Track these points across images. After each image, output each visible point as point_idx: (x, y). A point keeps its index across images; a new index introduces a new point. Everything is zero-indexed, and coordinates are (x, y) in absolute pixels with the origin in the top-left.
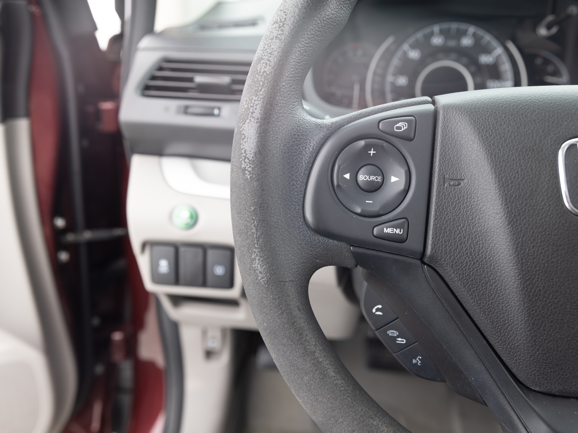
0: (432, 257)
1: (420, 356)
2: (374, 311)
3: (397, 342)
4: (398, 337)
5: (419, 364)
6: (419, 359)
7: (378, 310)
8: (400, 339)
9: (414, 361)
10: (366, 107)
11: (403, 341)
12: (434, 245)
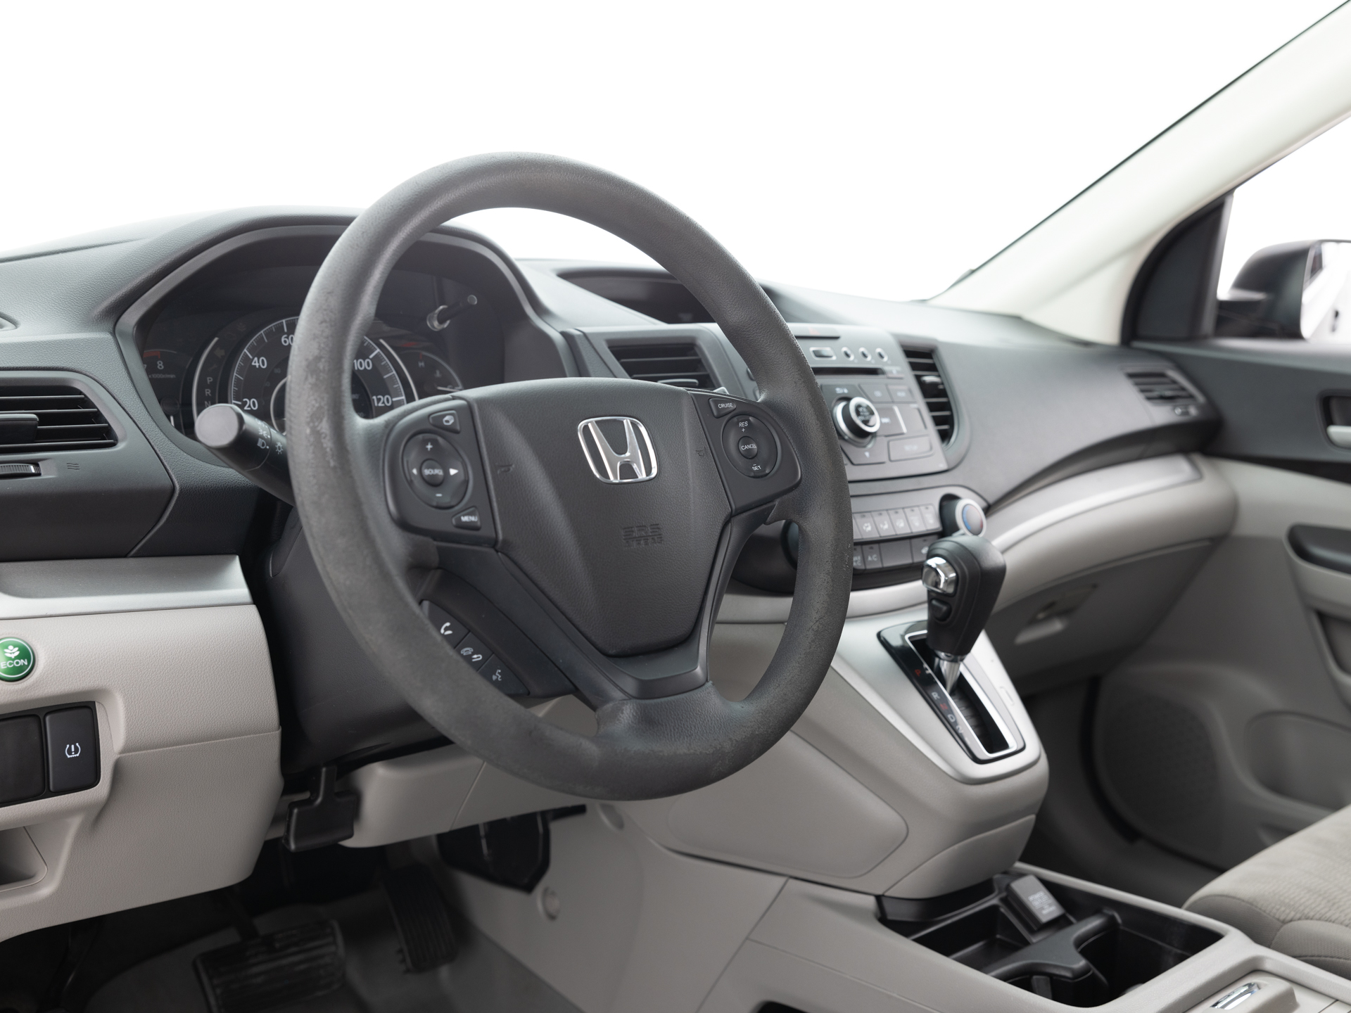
0: (505, 541)
1: (499, 669)
2: (442, 631)
3: (474, 660)
4: (473, 654)
5: (499, 680)
6: (499, 673)
7: (446, 629)
8: (475, 656)
9: (494, 678)
10: (413, 400)
11: (479, 657)
12: (503, 529)
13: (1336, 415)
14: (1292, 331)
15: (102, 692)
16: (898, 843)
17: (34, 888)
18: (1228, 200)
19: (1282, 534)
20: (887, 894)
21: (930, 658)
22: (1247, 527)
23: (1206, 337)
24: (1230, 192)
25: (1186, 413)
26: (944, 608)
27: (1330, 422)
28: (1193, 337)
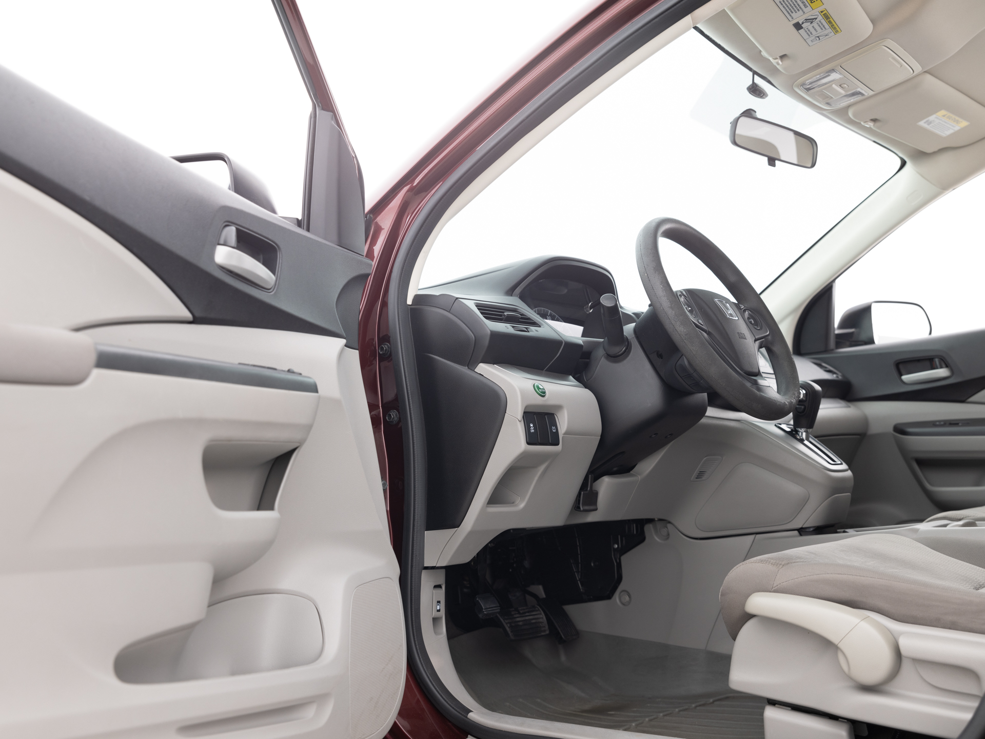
13: (903, 371)
14: (871, 341)
15: (559, 407)
16: (805, 501)
17: (516, 506)
18: (834, 285)
19: (891, 430)
20: (804, 527)
21: (797, 432)
22: (874, 429)
23: (833, 350)
24: (834, 281)
25: (837, 377)
26: (803, 407)
27: (901, 375)
28: (826, 350)
